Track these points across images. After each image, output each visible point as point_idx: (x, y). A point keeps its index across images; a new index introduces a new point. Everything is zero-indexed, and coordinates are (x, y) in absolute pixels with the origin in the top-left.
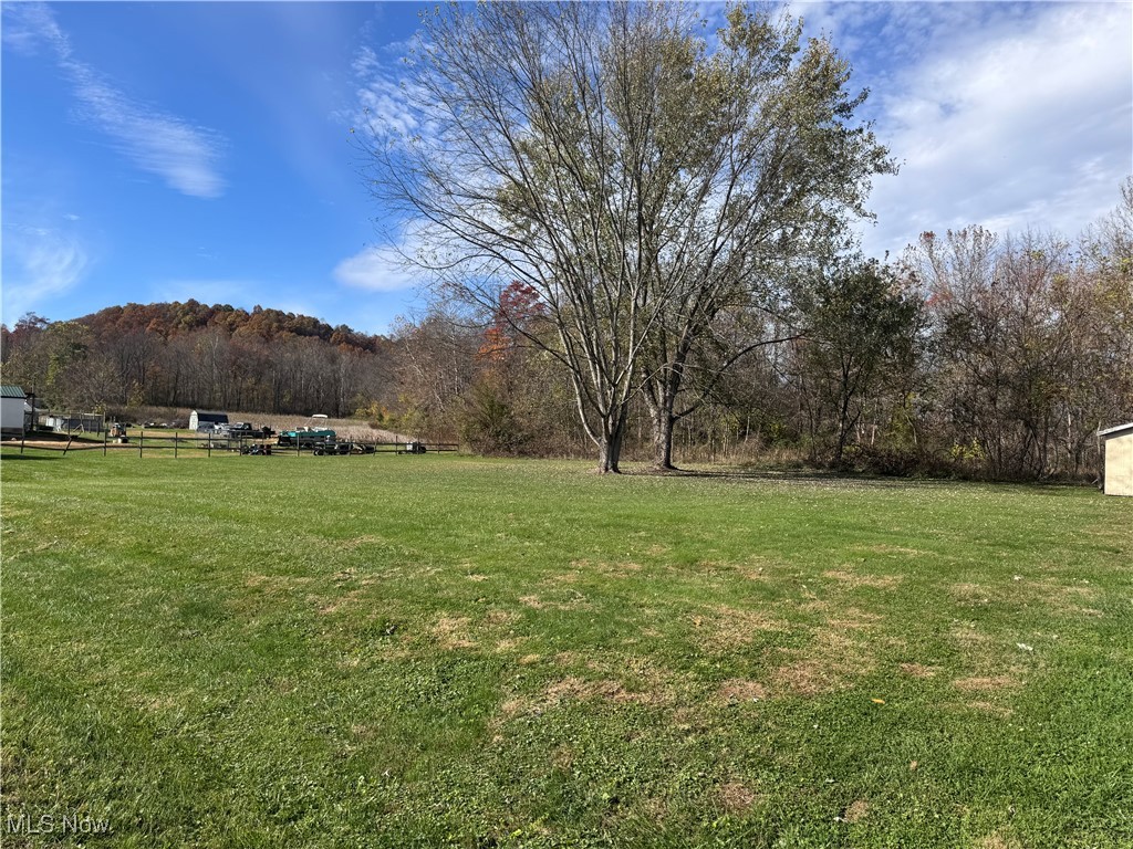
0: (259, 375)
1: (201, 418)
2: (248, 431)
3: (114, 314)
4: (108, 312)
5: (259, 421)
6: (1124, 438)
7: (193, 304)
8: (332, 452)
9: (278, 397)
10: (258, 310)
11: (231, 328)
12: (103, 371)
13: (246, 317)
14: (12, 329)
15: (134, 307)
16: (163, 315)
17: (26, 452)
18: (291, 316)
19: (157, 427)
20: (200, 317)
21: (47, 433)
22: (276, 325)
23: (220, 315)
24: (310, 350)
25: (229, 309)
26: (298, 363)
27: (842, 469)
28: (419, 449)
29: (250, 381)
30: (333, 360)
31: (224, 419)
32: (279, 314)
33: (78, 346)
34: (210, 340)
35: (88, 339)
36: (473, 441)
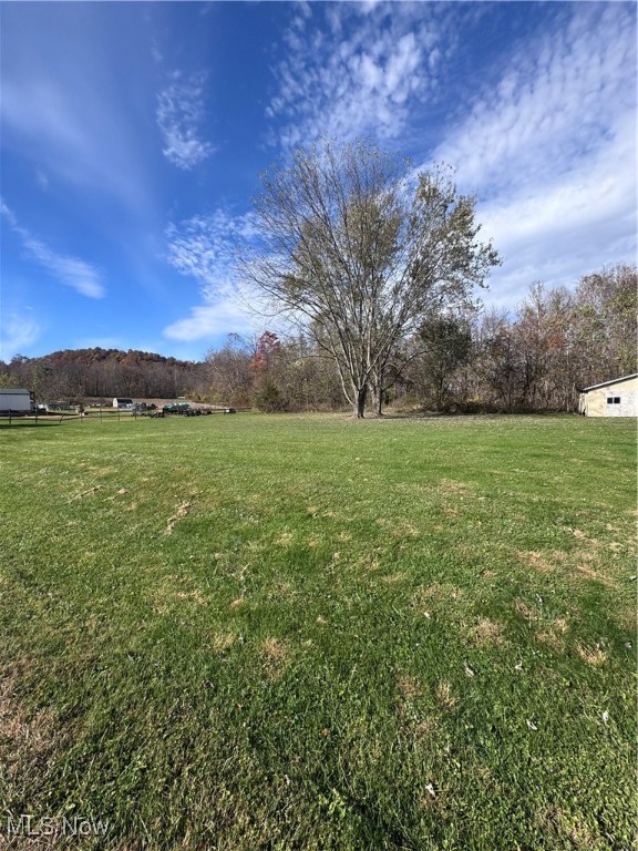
0: (137, 381)
1: (119, 401)
2: (144, 407)
3: (59, 355)
4: (56, 354)
5: (149, 402)
6: (598, 391)
7: (98, 349)
8: (193, 415)
9: (147, 391)
10: (130, 351)
11: (119, 360)
12: (62, 381)
13: (125, 355)
14: (8, 362)
15: (69, 351)
16: (84, 355)
17: (39, 422)
18: (147, 354)
19: (96, 407)
20: (102, 355)
21: (42, 412)
22: (140, 357)
23: (112, 354)
24: (159, 368)
25: (116, 351)
26: (155, 374)
27: (445, 411)
28: (232, 411)
29: (133, 384)
30: (171, 373)
31: (131, 402)
32: (141, 353)
33: (47, 369)
34: (110, 365)
35: (52, 366)
36: (260, 407)
